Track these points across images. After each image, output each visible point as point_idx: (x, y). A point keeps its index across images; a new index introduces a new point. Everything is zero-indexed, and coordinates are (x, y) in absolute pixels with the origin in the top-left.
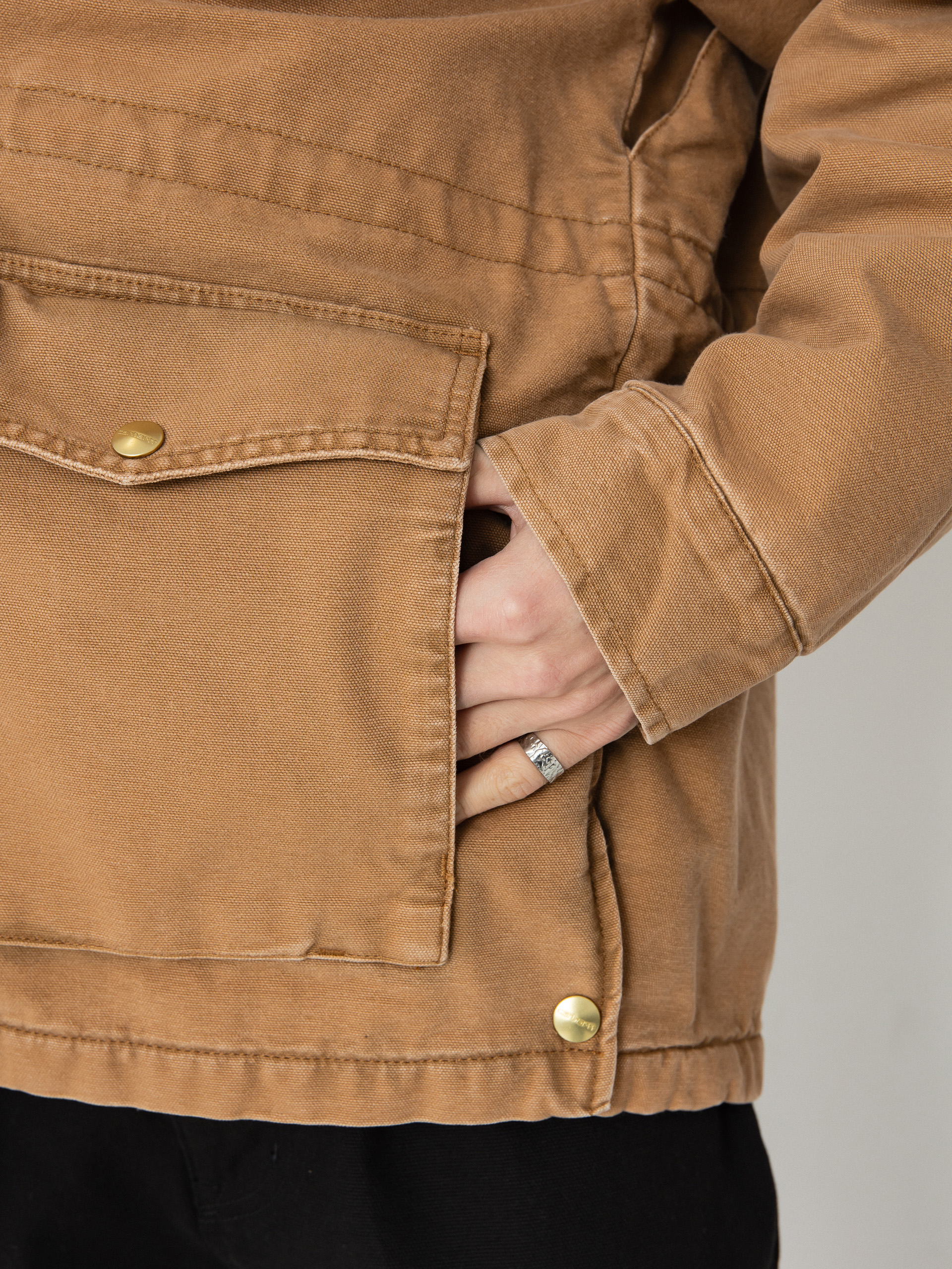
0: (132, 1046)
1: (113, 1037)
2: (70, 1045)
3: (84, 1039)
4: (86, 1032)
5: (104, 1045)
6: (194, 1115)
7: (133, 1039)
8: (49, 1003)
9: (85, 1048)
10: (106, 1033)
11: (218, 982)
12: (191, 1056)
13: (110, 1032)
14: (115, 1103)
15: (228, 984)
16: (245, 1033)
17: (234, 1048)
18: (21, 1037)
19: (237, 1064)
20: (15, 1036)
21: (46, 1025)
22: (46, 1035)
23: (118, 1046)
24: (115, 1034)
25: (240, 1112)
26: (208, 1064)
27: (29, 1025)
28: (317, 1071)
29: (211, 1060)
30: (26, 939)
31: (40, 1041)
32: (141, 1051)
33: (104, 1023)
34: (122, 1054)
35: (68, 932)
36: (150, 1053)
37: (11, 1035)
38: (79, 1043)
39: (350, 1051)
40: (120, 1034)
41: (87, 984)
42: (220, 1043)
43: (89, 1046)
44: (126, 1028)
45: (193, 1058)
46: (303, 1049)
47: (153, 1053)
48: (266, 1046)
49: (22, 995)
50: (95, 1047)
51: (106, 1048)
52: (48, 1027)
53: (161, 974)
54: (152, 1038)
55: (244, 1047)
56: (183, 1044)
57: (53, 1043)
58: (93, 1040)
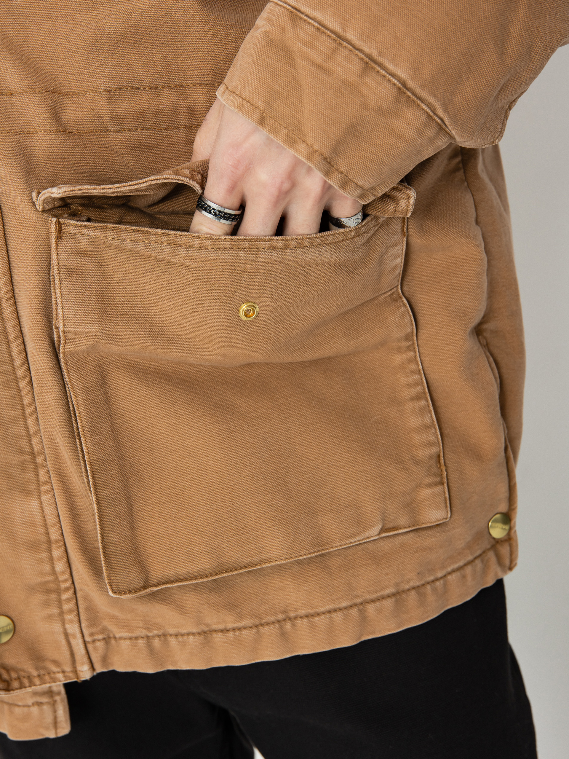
0: (291, 620)
1: (279, 619)
2: (256, 630)
3: (262, 625)
4: (264, 620)
5: (276, 625)
6: (335, 648)
7: (291, 616)
8: (239, 610)
9: (265, 630)
10: (276, 618)
11: (334, 568)
12: (328, 615)
13: (277, 616)
14: (288, 655)
15: (339, 568)
16: (354, 593)
17: (351, 603)
18: (226, 635)
19: (354, 612)
20: (222, 635)
21: (240, 623)
22: (239, 629)
23: (283, 623)
24: (281, 617)
25: (360, 638)
26: (338, 617)
27: (230, 626)
28: (397, 601)
29: (340, 614)
30: (226, 572)
31: (238, 633)
32: (298, 621)
33: (272, 612)
34: (287, 626)
35: (249, 559)
36: (304, 621)
37: (220, 635)
38: (261, 628)
39: (412, 584)
40: (283, 616)
41: (257, 593)
42: (343, 602)
43: (267, 628)
44: (285, 611)
45: (329, 616)
46: (387, 591)
47: (306, 620)
48: (368, 597)
49: (223, 610)
50: (271, 627)
51: (277, 626)
52: (240, 624)
53: (300, 574)
54: (303, 612)
55: (356, 601)
56: (322, 610)
57: (246, 632)
58: (268, 624)
